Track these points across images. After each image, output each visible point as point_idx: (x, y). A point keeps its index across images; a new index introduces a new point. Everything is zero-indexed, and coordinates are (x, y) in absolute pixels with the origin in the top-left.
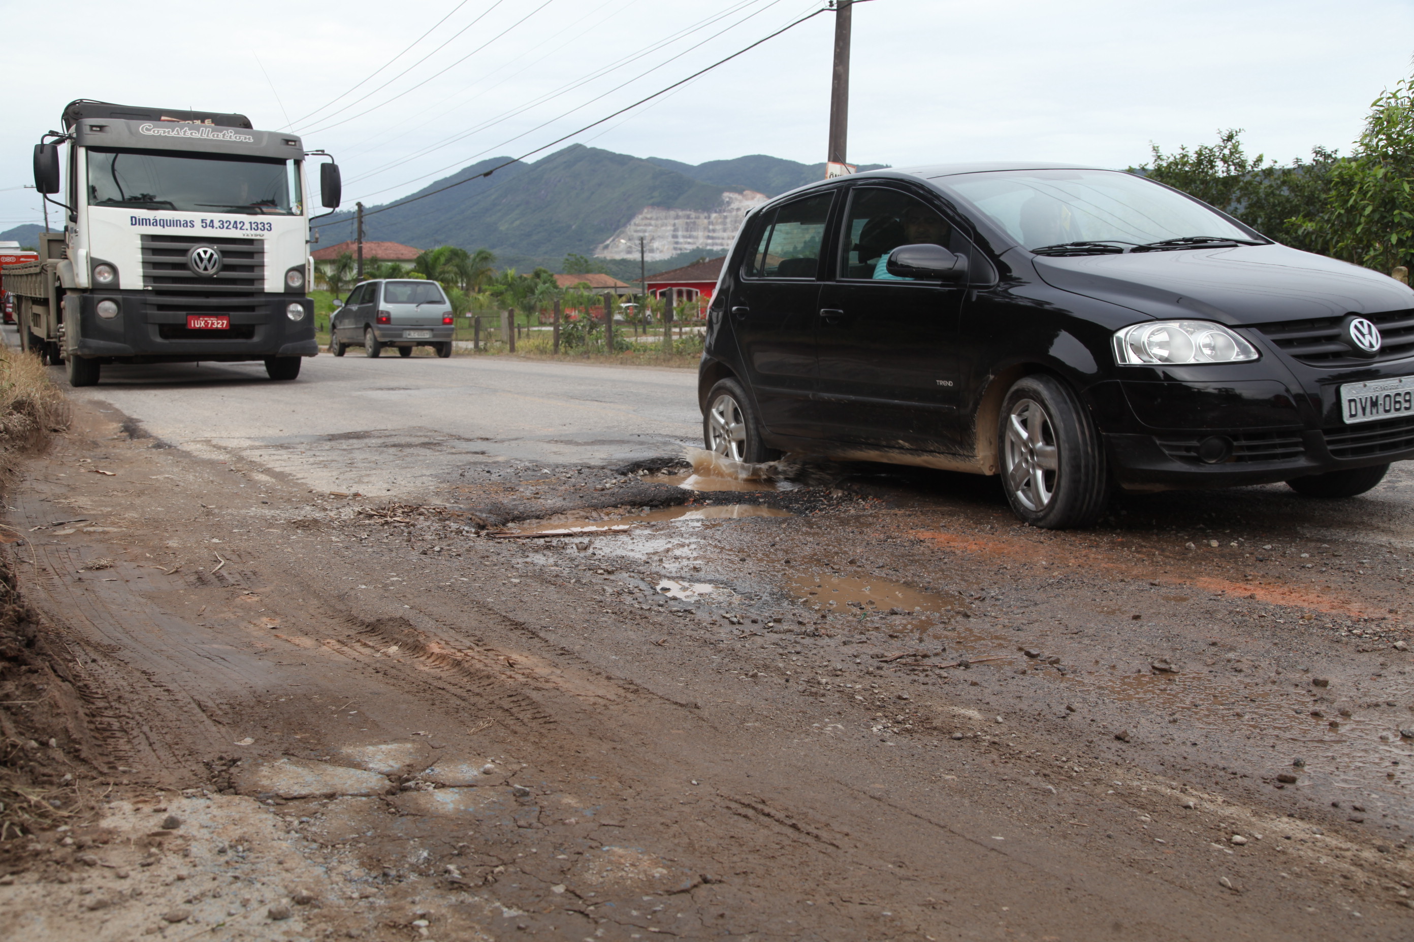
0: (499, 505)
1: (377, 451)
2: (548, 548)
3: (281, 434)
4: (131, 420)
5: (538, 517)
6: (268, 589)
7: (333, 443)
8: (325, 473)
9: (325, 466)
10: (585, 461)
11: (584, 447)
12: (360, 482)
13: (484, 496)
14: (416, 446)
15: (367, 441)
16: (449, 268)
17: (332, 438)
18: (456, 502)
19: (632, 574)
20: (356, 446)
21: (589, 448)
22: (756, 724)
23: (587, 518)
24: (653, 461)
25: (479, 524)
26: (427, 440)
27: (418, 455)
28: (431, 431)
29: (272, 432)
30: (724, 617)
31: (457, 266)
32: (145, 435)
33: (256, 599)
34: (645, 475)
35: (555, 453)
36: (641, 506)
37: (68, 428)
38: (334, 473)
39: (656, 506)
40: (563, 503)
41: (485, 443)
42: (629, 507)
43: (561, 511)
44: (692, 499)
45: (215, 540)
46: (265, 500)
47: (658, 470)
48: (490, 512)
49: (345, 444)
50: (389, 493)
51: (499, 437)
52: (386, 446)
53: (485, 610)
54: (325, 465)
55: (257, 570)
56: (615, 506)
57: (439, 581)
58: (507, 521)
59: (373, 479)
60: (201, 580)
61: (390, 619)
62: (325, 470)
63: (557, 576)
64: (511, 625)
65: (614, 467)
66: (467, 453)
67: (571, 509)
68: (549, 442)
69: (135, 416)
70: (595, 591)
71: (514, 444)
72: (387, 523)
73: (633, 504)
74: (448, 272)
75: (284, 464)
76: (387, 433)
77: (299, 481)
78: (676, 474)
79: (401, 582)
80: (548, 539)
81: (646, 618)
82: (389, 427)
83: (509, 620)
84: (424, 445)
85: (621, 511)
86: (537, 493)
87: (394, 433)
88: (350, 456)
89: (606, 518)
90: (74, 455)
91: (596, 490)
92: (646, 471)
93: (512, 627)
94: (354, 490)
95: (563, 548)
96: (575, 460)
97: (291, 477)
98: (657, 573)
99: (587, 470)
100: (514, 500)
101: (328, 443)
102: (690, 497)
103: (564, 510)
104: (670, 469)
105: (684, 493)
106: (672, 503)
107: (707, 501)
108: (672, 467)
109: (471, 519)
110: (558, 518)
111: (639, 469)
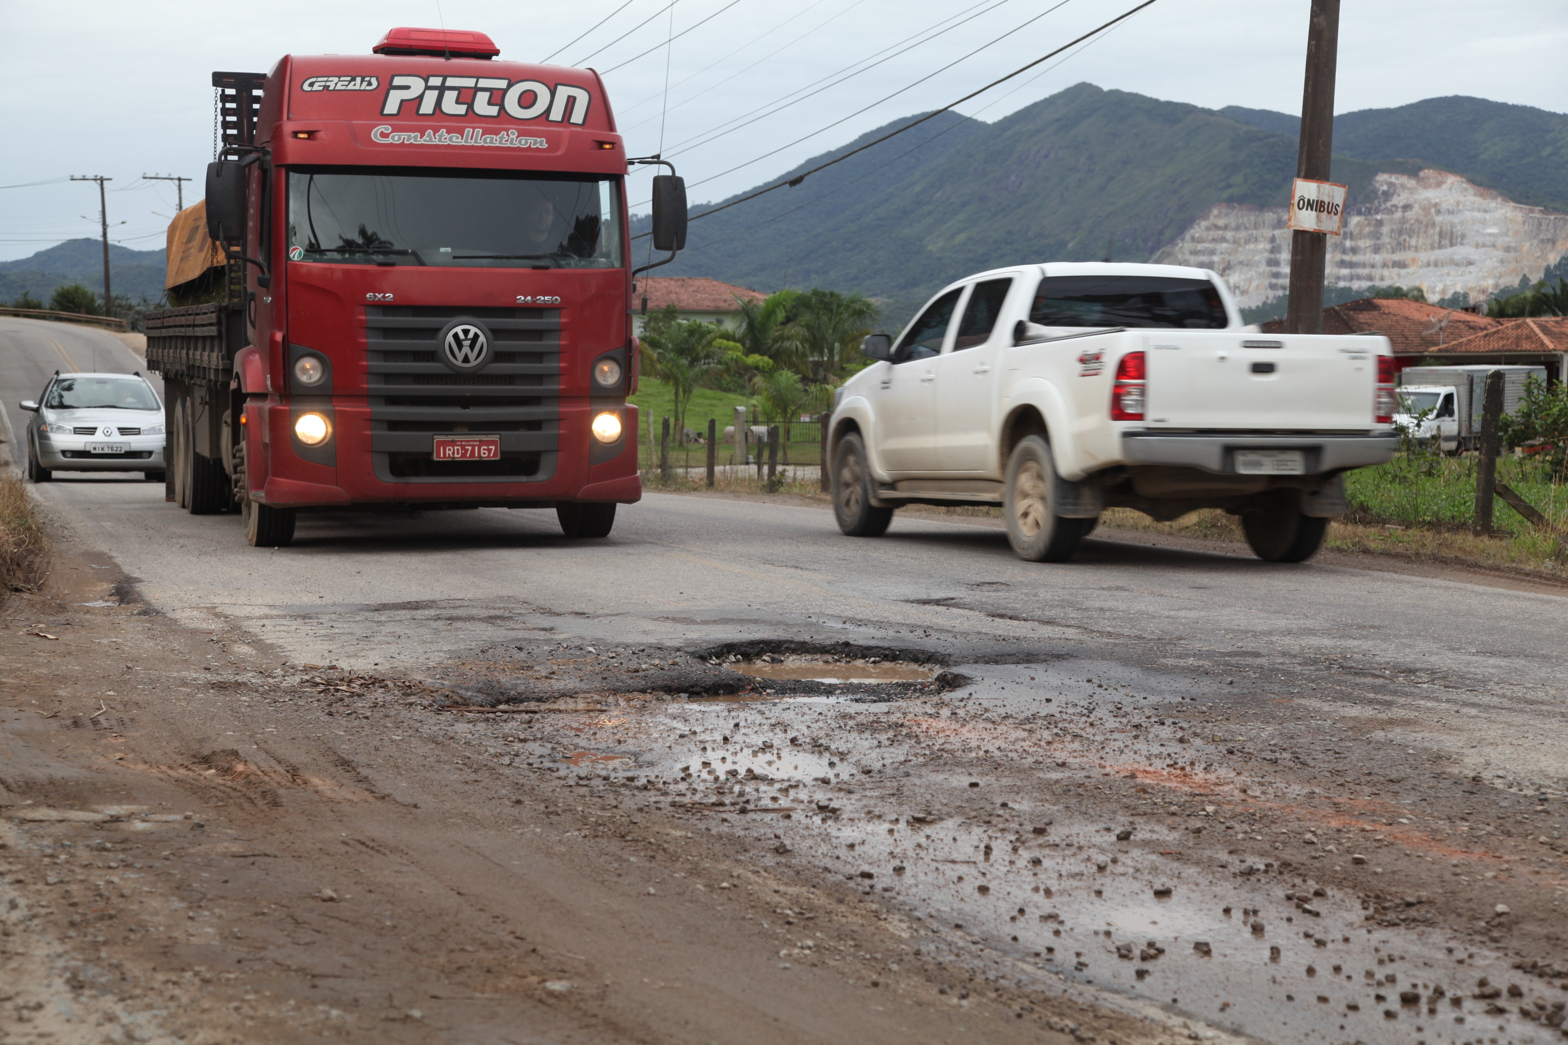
0: (495, 684)
1: (418, 624)
2: (487, 720)
3: (319, 601)
4: (130, 580)
5: (540, 700)
6: (138, 734)
7: (374, 614)
8: (321, 647)
9: (332, 639)
10: (667, 641)
12: (355, 655)
14: (480, 619)
15: (419, 612)
17: (381, 608)
18: (442, 678)
20: (398, 618)
21: (695, 626)
24: (752, 643)
26: (500, 613)
27: (464, 629)
28: (520, 603)
29: (308, 600)
32: (138, 598)
33: (122, 740)
34: (738, 661)
36: (679, 692)
37: (40, 589)
38: (334, 646)
40: (578, 685)
42: (661, 694)
43: (572, 695)
44: (749, 688)
45: (112, 693)
46: (213, 667)
47: (759, 655)
48: (480, 691)
49: (387, 615)
50: (375, 667)
51: (599, 612)
52: (437, 619)
55: (136, 718)
56: (643, 691)
58: (499, 703)
59: (373, 653)
60: (76, 723)
62: (328, 642)
65: (691, 649)
66: (534, 629)
67: (585, 692)
68: (656, 619)
69: (136, 574)
71: (607, 620)
73: (669, 690)
75: (283, 634)
76: (458, 604)
77: (283, 654)
78: (782, 661)
82: (470, 596)
84: (490, 619)
85: (648, 697)
87: (467, 604)
88: (378, 628)
90: (28, 619)
91: (627, 671)
92: (739, 656)
95: (506, 721)
96: (651, 640)
97: (278, 650)
99: (652, 650)
100: (518, 678)
101: (368, 614)
102: (749, 684)
103: (576, 693)
104: (776, 656)
105: (739, 680)
106: (721, 692)
107: (768, 691)
108: (779, 653)
109: (447, 696)
110: (566, 702)
111: (729, 653)
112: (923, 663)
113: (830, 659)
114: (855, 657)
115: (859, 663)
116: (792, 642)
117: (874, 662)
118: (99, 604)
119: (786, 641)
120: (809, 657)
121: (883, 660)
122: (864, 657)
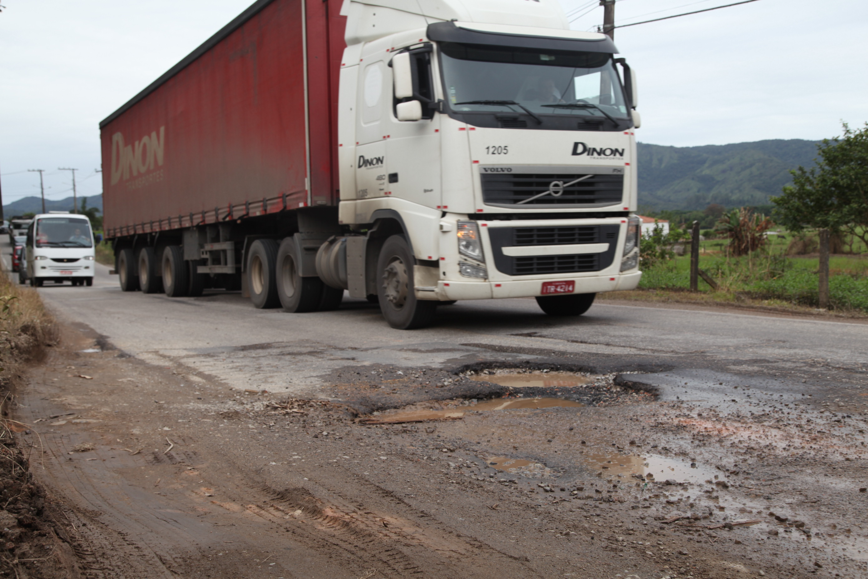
0: (368, 399)
1: (277, 358)
2: (405, 431)
3: (208, 346)
4: (101, 336)
5: (395, 408)
6: (204, 466)
7: (245, 353)
8: (240, 375)
9: (240, 370)
10: (428, 364)
11: (426, 354)
12: (266, 382)
13: (355, 391)
15: (269, 350)
17: (244, 348)
18: (336, 397)
19: (468, 452)
20: (262, 355)
21: (429, 354)
22: (573, 574)
23: (431, 408)
24: (478, 364)
25: (353, 413)
26: (312, 349)
27: (307, 361)
28: (315, 343)
29: (201, 345)
30: (540, 486)
32: (112, 348)
33: (196, 473)
34: (472, 374)
35: (406, 359)
36: (471, 399)
37: (58, 343)
38: (248, 375)
39: (482, 399)
40: (413, 397)
41: (354, 351)
42: (461, 400)
43: (412, 403)
44: (508, 393)
45: (166, 429)
46: (199, 397)
47: (482, 370)
48: (361, 404)
49: (253, 353)
50: (287, 390)
51: (364, 347)
52: (283, 355)
53: (363, 482)
54: (240, 369)
55: (196, 451)
56: (451, 399)
57: (329, 459)
58: (373, 411)
59: (275, 379)
60: (157, 459)
61: (295, 489)
62: (240, 372)
63: (413, 454)
64: (383, 493)
65: (449, 369)
66: (342, 359)
67: (420, 401)
68: (400, 350)
69: (105, 334)
70: (442, 466)
71: (375, 352)
72: (287, 413)
73: (465, 397)
75: (211, 368)
76: (284, 344)
77: (223, 382)
78: (494, 373)
79: (301, 459)
80: (404, 425)
81: (481, 487)
82: (285, 340)
83: (381, 489)
84: (311, 353)
85: (456, 402)
86: (394, 390)
87: (288, 344)
88: (258, 362)
89: (445, 407)
90: (63, 363)
91: (437, 386)
92: (472, 372)
93: (384, 495)
94: (262, 388)
95: (416, 432)
96: (420, 364)
97: (216, 379)
98: (486, 451)
99: (430, 371)
100: (378, 395)
101: (242, 352)
102: (506, 391)
103: (415, 402)
104: (490, 370)
105: (501, 389)
106: (493, 397)
107: (519, 395)
108: (491, 368)
109: (347, 409)
110: (411, 408)
111: (467, 370)
112: (576, 371)
113: (521, 371)
114: (534, 369)
115: (537, 372)
116: (497, 362)
117: (546, 372)
119: (494, 362)
120: (508, 370)
121: (551, 370)
122: (539, 369)
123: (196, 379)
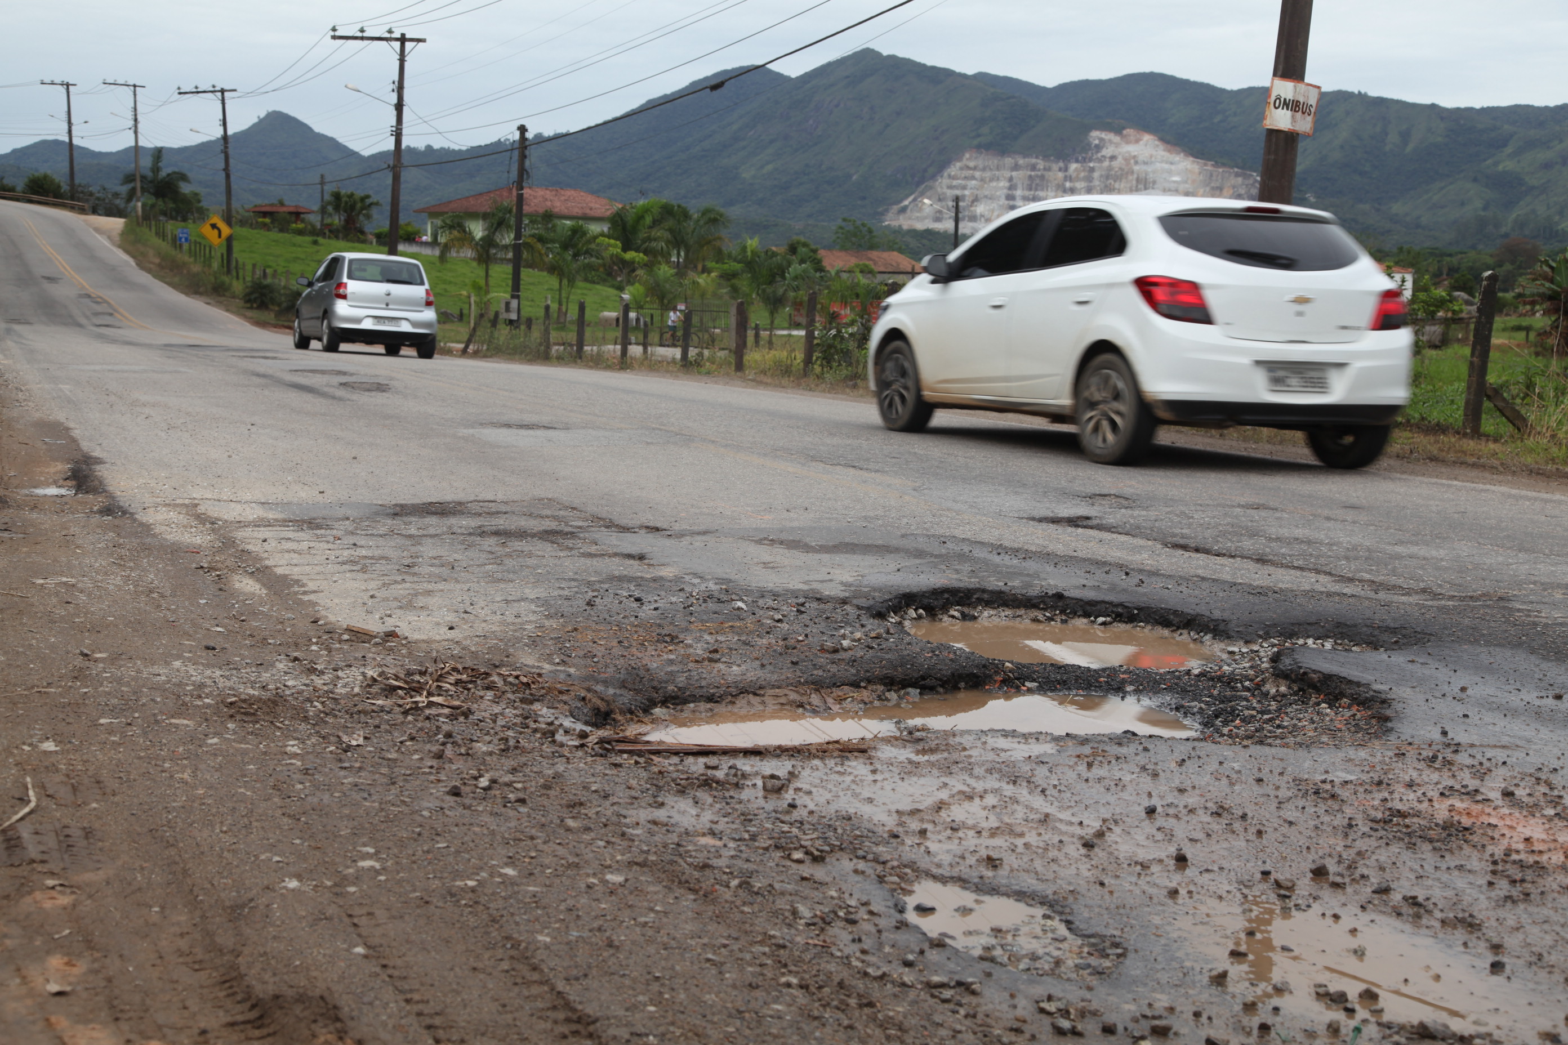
0: (642, 673)
1: (462, 543)
2: (707, 783)
3: (320, 498)
4: (89, 460)
5: (710, 699)
6: (100, 876)
7: (397, 522)
8: (354, 584)
9: (364, 570)
10: (815, 586)
11: (817, 556)
12: (408, 606)
13: (617, 651)
14: (533, 536)
15: (453, 521)
16: (657, 233)
17: (400, 511)
18: (563, 662)
19: (861, 865)
20: (432, 531)
21: (825, 557)
23: (801, 705)
24: (937, 593)
25: (598, 709)
26: (553, 525)
27: (530, 555)
28: (566, 508)
29: (303, 495)
30: (1042, 1011)
31: (671, 230)
32: (98, 488)
33: (65, 899)
34: (920, 617)
35: (766, 565)
36: (904, 687)
38: (373, 585)
39: (932, 689)
40: (760, 673)
41: (651, 536)
42: (881, 688)
43: (755, 690)
44: (999, 678)
45: (49, 745)
46: (217, 642)
47: (945, 608)
48: (623, 685)
49: (414, 526)
50: (451, 634)
51: (677, 527)
52: (483, 534)
53: (524, 970)
54: (361, 566)
55: (97, 825)
56: (855, 685)
57: (457, 875)
58: (653, 704)
59: (433, 601)
61: (301, 999)
62: (360, 576)
63: (705, 866)
64: (568, 1020)
65: (863, 602)
66: (616, 555)
67: (773, 687)
68: (759, 542)
69: (97, 453)
70: (776, 913)
71: (698, 541)
72: (416, 708)
73: (891, 683)
74: (655, 240)
75: (296, 558)
76: (494, 508)
77: (306, 598)
78: (975, 618)
79: (378, 872)
80: (713, 761)
81: (871, 1005)
82: (500, 497)
83: (568, 1006)
84: (548, 535)
85: (865, 694)
86: (716, 651)
87: (503, 508)
88: (413, 549)
89: (836, 708)
91: (823, 650)
92: (921, 611)
93: (565, 1029)
94: (390, 624)
95: (737, 785)
96: (796, 583)
97: (296, 589)
98: (912, 865)
99: (815, 605)
100: (671, 662)
101: (389, 522)
102: (997, 673)
103: (761, 688)
104: (966, 610)
105: (984, 666)
106: (962, 685)
107: (1028, 684)
108: (969, 605)
109: (584, 699)
110: (749, 703)
111: (908, 606)
112: (1178, 628)
113: (1041, 617)
114: (1074, 614)
115: (1081, 622)
116: (984, 591)
117: (1104, 624)
118: (53, 491)
119: (977, 590)
120: (1009, 612)
121: (1115, 620)
122: (1086, 615)
123: (247, 585)
